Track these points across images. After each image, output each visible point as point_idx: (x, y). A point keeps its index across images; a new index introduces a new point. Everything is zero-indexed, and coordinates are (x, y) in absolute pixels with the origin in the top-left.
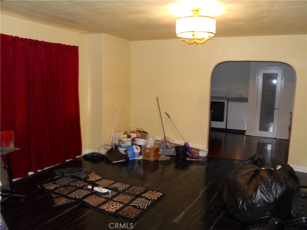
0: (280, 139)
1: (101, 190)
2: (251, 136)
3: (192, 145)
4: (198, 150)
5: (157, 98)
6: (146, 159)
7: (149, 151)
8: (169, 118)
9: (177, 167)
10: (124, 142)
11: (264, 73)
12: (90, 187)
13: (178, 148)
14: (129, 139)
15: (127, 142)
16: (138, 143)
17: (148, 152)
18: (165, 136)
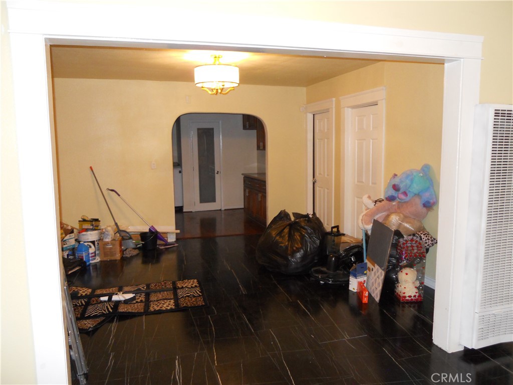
0: (225, 210)
1: (124, 297)
2: (191, 212)
3: (160, 229)
4: (166, 233)
5: (91, 168)
6: (108, 259)
7: (111, 246)
8: (119, 195)
9: (145, 262)
10: (65, 240)
11: (198, 127)
12: (106, 298)
13: (143, 235)
14: (72, 234)
15: (70, 240)
16: (88, 239)
17: (111, 248)
18: (116, 224)
